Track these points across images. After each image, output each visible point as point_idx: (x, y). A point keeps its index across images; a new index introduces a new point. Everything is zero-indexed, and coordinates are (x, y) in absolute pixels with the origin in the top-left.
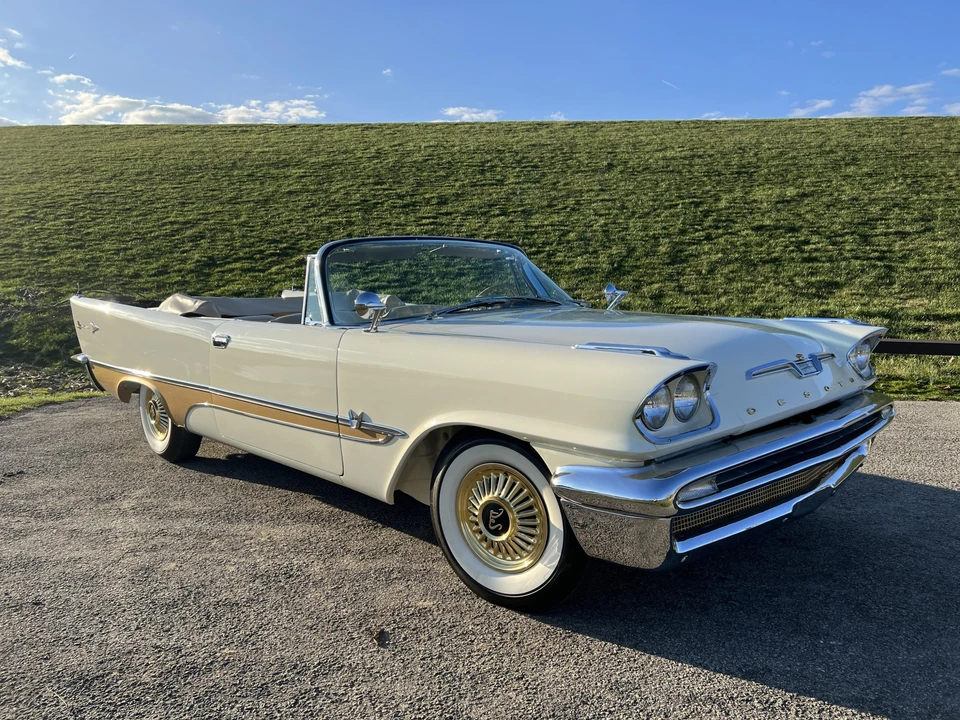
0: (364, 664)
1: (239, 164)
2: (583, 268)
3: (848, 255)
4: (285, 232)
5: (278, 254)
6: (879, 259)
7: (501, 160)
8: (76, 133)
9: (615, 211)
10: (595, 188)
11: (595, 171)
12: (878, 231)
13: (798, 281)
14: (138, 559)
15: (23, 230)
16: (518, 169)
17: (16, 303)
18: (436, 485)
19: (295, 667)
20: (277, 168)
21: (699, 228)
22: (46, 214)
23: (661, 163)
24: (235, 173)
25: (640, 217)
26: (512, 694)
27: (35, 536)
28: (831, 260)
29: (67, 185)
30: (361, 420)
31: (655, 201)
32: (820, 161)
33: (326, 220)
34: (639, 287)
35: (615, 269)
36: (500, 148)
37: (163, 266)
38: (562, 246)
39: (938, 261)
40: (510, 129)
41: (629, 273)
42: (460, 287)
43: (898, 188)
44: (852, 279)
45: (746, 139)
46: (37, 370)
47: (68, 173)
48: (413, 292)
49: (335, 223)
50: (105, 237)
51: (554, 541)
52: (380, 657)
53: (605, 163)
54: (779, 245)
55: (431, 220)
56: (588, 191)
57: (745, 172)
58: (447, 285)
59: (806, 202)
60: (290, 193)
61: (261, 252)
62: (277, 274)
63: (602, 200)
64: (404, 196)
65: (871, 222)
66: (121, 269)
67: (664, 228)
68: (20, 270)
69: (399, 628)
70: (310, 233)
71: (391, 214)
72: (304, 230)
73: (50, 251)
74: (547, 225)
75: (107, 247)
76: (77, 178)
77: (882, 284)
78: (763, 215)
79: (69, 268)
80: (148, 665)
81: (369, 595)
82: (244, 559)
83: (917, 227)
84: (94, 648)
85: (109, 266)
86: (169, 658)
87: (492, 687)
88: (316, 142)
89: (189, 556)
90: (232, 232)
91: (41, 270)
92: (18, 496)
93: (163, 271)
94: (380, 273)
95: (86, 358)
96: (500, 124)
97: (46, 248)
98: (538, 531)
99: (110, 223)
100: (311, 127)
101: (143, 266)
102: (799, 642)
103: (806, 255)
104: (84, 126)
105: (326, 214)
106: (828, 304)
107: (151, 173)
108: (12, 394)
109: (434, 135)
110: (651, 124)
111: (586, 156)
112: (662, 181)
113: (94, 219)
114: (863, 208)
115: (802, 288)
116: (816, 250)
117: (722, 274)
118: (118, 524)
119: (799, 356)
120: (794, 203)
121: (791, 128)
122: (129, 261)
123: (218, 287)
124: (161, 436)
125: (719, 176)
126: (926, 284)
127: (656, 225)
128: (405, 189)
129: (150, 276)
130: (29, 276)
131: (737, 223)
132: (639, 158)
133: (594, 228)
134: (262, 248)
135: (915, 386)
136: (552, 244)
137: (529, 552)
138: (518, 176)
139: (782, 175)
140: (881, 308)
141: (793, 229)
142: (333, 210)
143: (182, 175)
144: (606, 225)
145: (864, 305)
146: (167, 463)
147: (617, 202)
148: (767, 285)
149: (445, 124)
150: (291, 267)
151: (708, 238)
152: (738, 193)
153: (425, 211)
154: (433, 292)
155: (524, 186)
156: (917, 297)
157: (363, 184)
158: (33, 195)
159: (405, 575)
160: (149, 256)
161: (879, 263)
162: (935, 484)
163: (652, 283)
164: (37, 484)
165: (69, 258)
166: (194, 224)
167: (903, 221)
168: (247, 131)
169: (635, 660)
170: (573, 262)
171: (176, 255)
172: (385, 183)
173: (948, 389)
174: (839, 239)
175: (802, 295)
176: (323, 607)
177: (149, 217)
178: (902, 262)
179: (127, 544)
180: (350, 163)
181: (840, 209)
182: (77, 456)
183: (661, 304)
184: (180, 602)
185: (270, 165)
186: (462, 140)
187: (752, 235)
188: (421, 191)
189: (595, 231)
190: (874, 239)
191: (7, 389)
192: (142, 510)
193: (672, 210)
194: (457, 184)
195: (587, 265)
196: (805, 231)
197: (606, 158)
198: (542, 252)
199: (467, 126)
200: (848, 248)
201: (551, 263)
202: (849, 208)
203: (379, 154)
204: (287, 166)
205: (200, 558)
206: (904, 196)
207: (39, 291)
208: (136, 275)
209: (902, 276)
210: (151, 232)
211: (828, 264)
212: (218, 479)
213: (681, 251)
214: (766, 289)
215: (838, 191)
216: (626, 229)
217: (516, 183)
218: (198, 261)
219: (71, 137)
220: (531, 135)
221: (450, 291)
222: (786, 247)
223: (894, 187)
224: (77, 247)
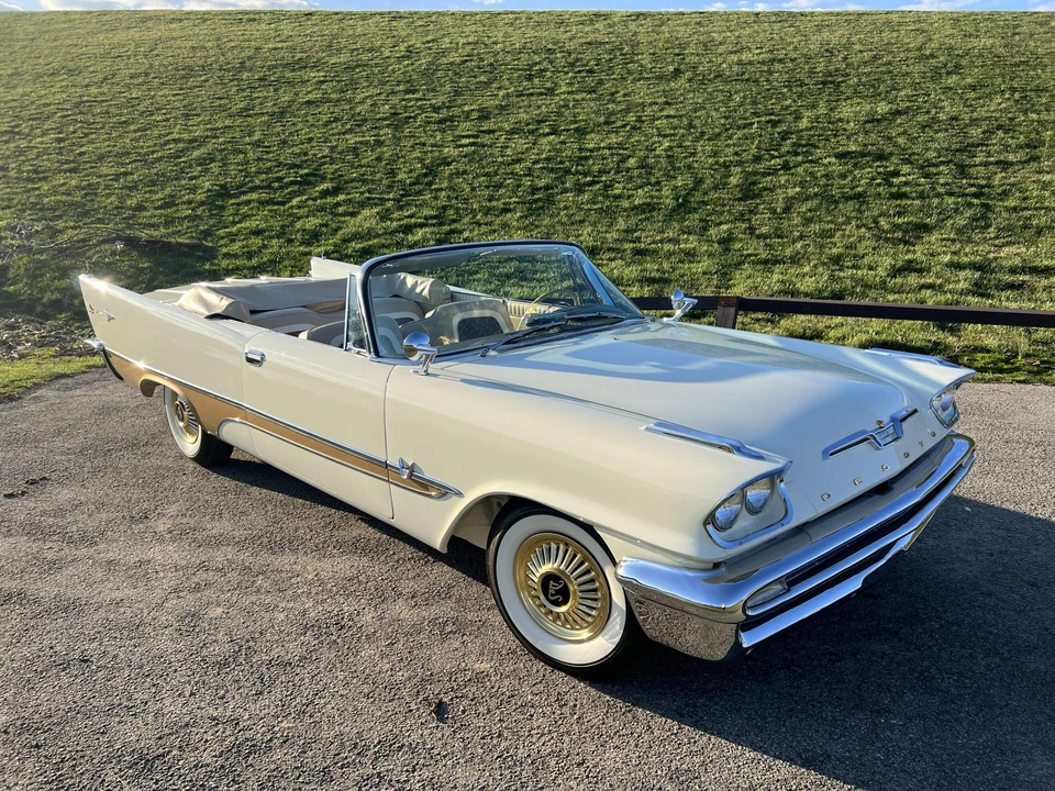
0: (424, 743)
1: (248, 64)
2: (644, 204)
3: (942, 190)
4: (306, 154)
5: (299, 183)
6: (976, 195)
7: (551, 62)
8: (57, 22)
9: (682, 131)
10: (660, 100)
11: (660, 78)
12: (977, 160)
13: (883, 222)
14: (182, 602)
15: (8, 149)
16: (571, 75)
17: (9, 241)
18: (493, 546)
19: (356, 745)
20: (293, 70)
21: (776, 153)
22: (32, 129)
23: (735, 68)
24: (244, 76)
25: (709, 139)
26: (573, 783)
27: (70, 570)
28: (922, 196)
29: (53, 90)
30: (412, 469)
31: (726, 118)
32: (916, 69)
33: (352, 139)
34: (705, 229)
35: (680, 206)
36: (550, 46)
37: (170, 196)
38: (620, 176)
39: (1041, 199)
40: (561, 20)
41: (695, 211)
42: (505, 225)
43: (1004, 105)
44: (943, 220)
45: (835, 37)
46: (41, 323)
47: (52, 74)
48: (452, 232)
49: (361, 143)
50: (101, 158)
51: (615, 619)
52: (440, 735)
53: (671, 68)
54: (864, 176)
55: (472, 140)
56: (650, 105)
57: (831, 82)
58: (491, 224)
59: (899, 121)
60: (309, 103)
61: (280, 179)
62: (299, 207)
63: (667, 117)
64: (439, 108)
65: (969, 149)
66: (121, 199)
67: (736, 154)
68: (9, 200)
69: (457, 697)
70: (334, 155)
71: (425, 132)
72: (326, 152)
73: (39, 175)
74: (604, 148)
75: (104, 170)
76: (62, 80)
77: (977, 227)
78: (848, 138)
79: (64, 198)
80: (207, 741)
81: (423, 653)
82: (292, 604)
83: (1021, 155)
84: (150, 718)
85: (109, 195)
86: (228, 733)
87: (553, 774)
88: (335, 37)
89: (235, 599)
90: (245, 153)
91: (33, 200)
92: (44, 513)
93: (170, 203)
94: (416, 206)
95: (101, 345)
96: (550, 13)
97: (36, 172)
98: (598, 605)
99: (105, 140)
100: (329, 15)
101: (147, 195)
102: (860, 720)
103: (894, 190)
104: (66, 13)
105: (350, 131)
106: (914, 252)
107: (147, 74)
108: (16, 356)
109: (474, 28)
110: (726, 17)
111: (649, 58)
112: (736, 92)
113: (87, 135)
114: (963, 132)
115: (887, 232)
116: (906, 184)
117: (798, 213)
118: (156, 553)
119: (880, 422)
120: (885, 123)
121: (888, 23)
122: (130, 189)
123: (234, 223)
124: (191, 439)
125: (801, 86)
126: (1025, 227)
127: (727, 150)
128: (442, 98)
129: (156, 209)
130: (20, 207)
131: (818, 148)
132: (711, 61)
133: (657, 153)
134: (280, 174)
135: (1002, 361)
136: (609, 172)
137: (589, 624)
138: (571, 84)
139: (873, 86)
140: (972, 257)
141: (881, 157)
142: (359, 126)
143: (183, 77)
144: (671, 148)
145: (954, 253)
146: (199, 468)
147: (684, 119)
148: (849, 227)
149: (486, 12)
150: (315, 199)
151: (786, 167)
152: (822, 110)
153: (465, 127)
154: (476, 232)
155: (577, 97)
156: (1014, 243)
157: (393, 93)
158: (15, 104)
159: (461, 628)
160: (153, 183)
161: (975, 201)
162: (1011, 507)
163: (721, 223)
164: (65, 495)
165: (62, 185)
166: (201, 142)
167: (1006, 148)
168: (254, 20)
169: (695, 742)
170: (633, 195)
171: (183, 182)
172: (416, 91)
173: (1038, 366)
174: (933, 170)
175: (887, 240)
176: (377, 669)
177: (148, 132)
178: (1001, 200)
179: (169, 580)
180: (377, 65)
181: (937, 132)
182: (99, 455)
183: (729, 250)
184: (231, 660)
185: (285, 66)
186: (506, 35)
187: (834, 164)
188: (459, 102)
189: (658, 156)
190: (973, 171)
191: (11, 348)
192: (179, 534)
193: (746, 131)
194: (501, 93)
195: (649, 200)
196: (894, 159)
197: (673, 62)
198: (598, 182)
199: (511, 16)
200: (942, 181)
201: (607, 197)
202: (946, 131)
203: (410, 53)
204: (305, 67)
205: (246, 600)
206: (1010, 115)
207: (32, 226)
208: (140, 208)
209: (1000, 218)
210: (153, 152)
211: (917, 202)
212: (255, 491)
213: (754, 183)
214: (847, 232)
215: (936, 108)
216: (693, 154)
217: (569, 93)
218: (209, 190)
219: (52, 27)
220: (587, 29)
221: (495, 231)
222: (873, 179)
223: (1000, 104)
224: (71, 171)
